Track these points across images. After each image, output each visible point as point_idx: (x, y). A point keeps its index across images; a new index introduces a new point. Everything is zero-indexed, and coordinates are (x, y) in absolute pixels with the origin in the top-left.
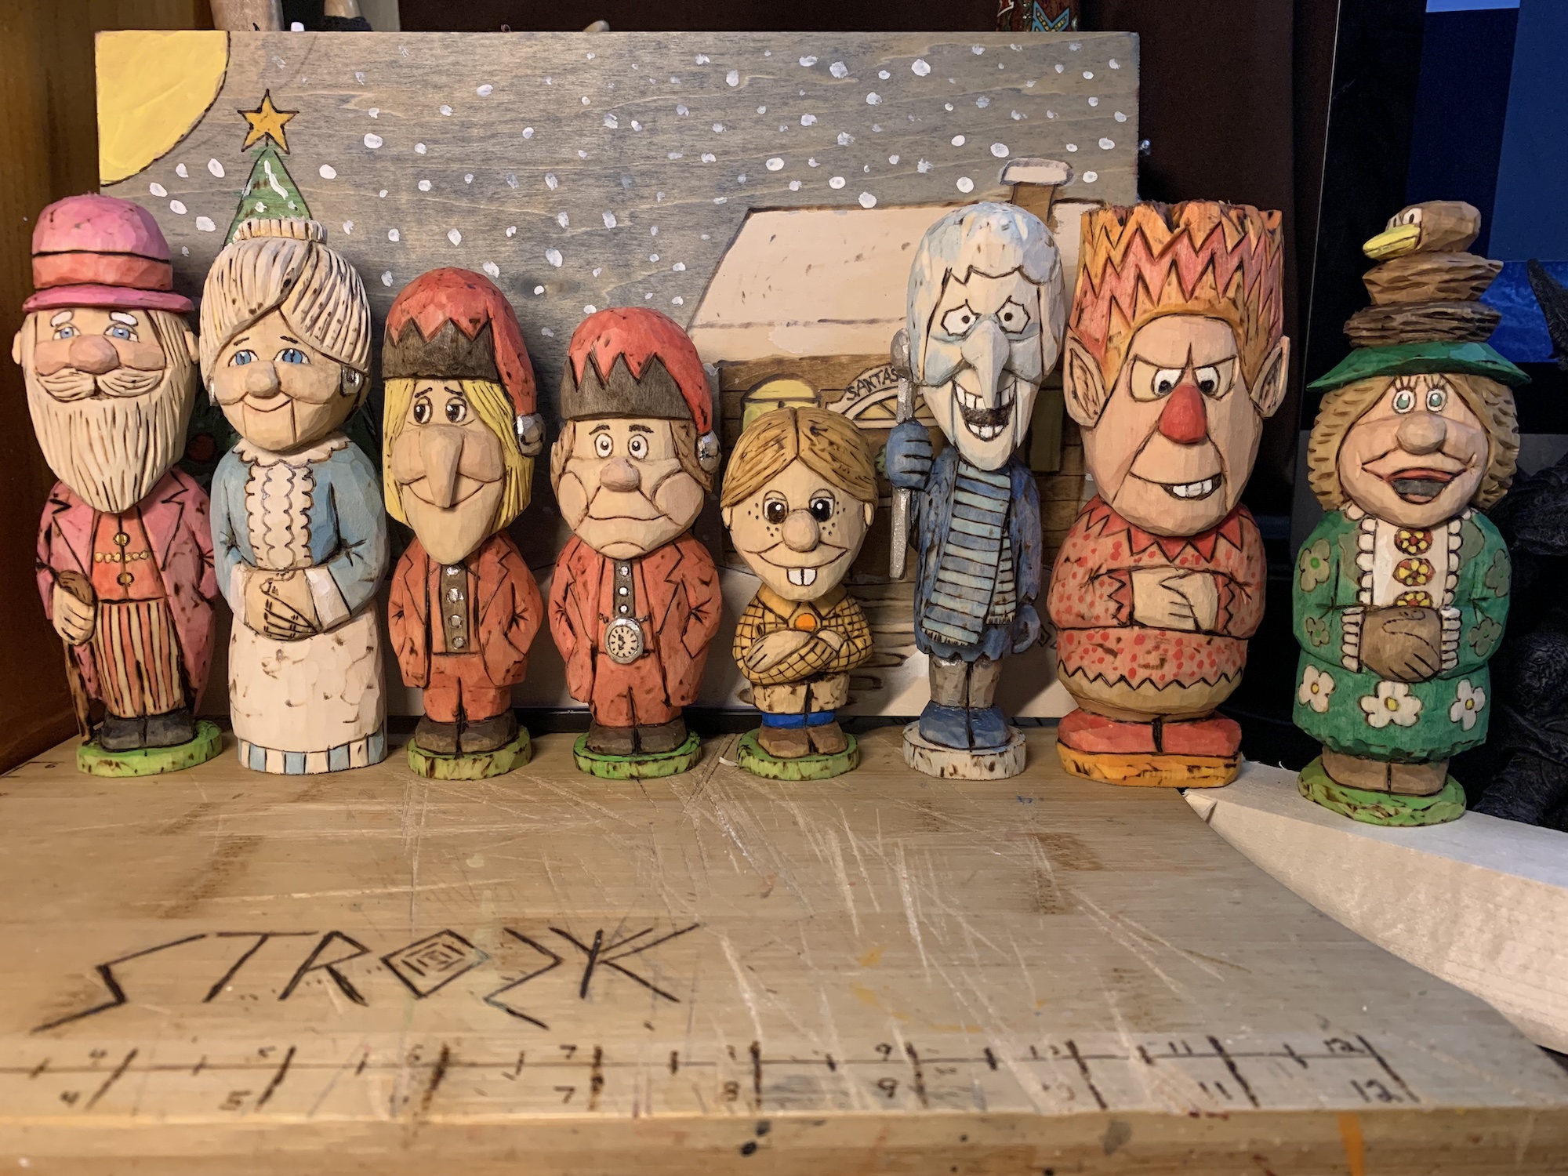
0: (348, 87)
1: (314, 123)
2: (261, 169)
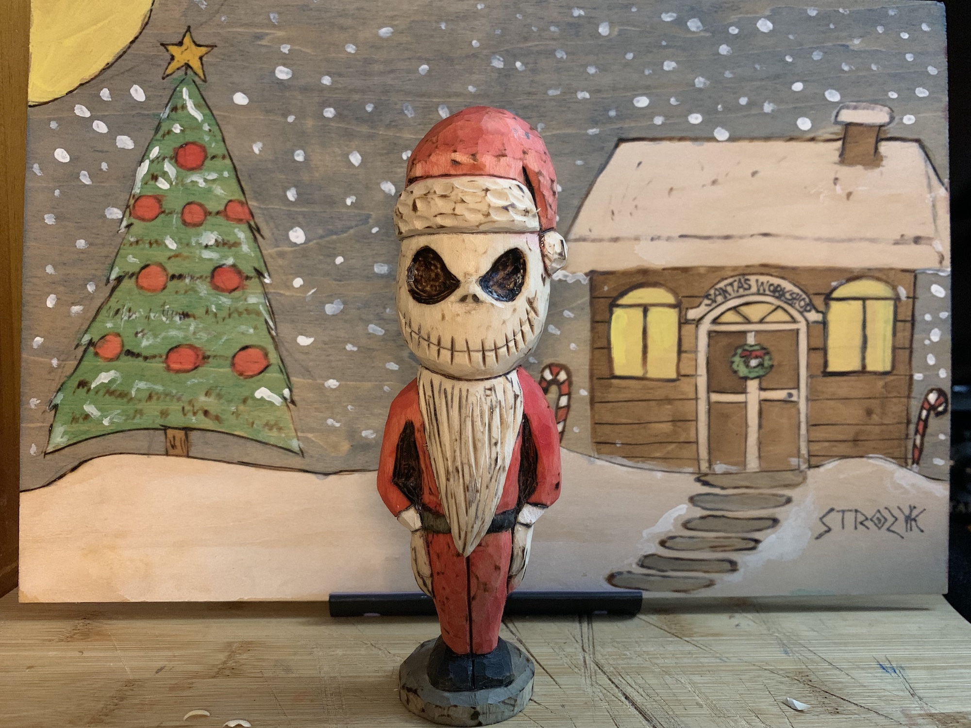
0: (262, 26)
1: (230, 56)
2: (179, 94)
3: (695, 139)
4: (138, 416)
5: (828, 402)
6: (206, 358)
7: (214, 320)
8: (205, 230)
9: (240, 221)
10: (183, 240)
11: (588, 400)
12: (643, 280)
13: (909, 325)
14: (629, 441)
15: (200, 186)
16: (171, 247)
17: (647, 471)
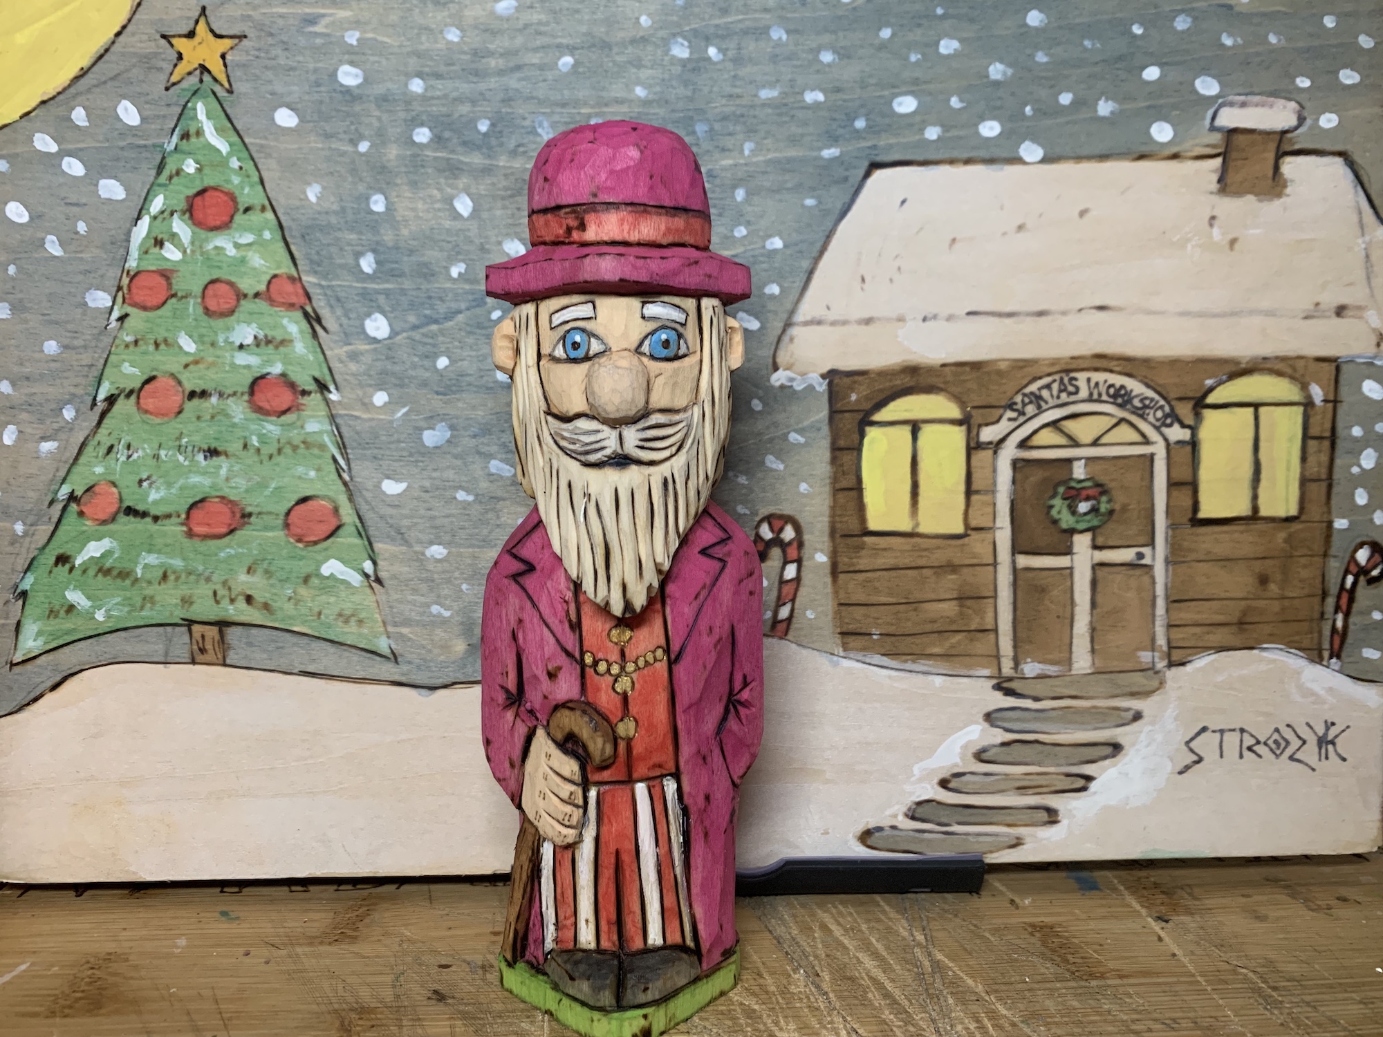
0: (315, 2)
2: (192, 113)
3: (990, 161)
4: (149, 605)
5: (1201, 564)
6: (247, 516)
7: (256, 458)
8: (238, 322)
9: (291, 306)
10: (206, 339)
11: (828, 570)
12: (912, 384)
13: (1327, 444)
14: (892, 630)
15: (228, 253)
16: (186, 348)
17: (921, 676)
